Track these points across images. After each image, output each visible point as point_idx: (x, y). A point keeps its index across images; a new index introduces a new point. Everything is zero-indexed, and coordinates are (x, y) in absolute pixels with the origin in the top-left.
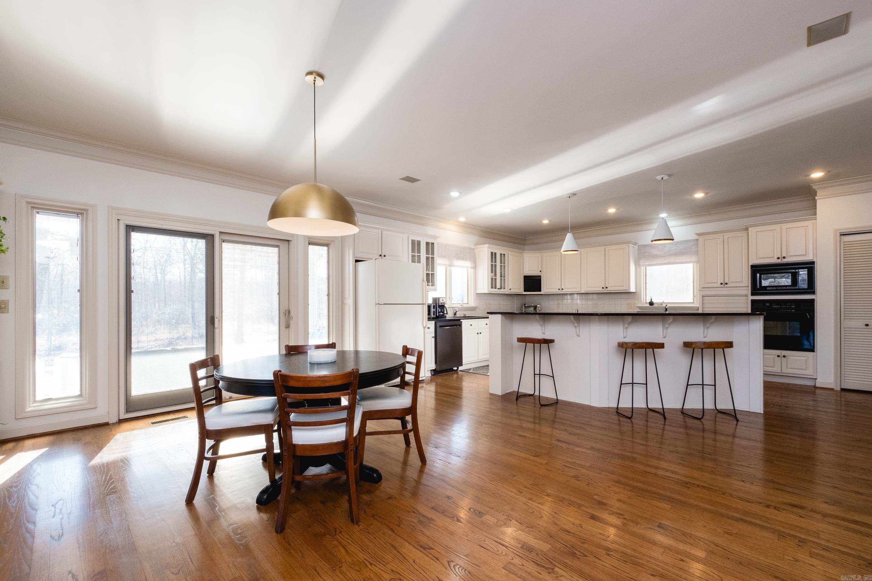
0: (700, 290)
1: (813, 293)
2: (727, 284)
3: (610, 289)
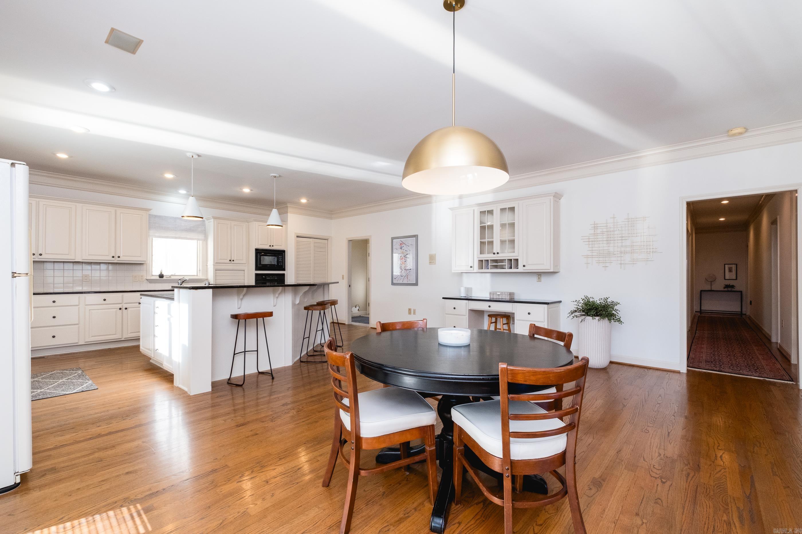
0: (215, 264)
1: (284, 270)
2: (233, 261)
3: (123, 259)
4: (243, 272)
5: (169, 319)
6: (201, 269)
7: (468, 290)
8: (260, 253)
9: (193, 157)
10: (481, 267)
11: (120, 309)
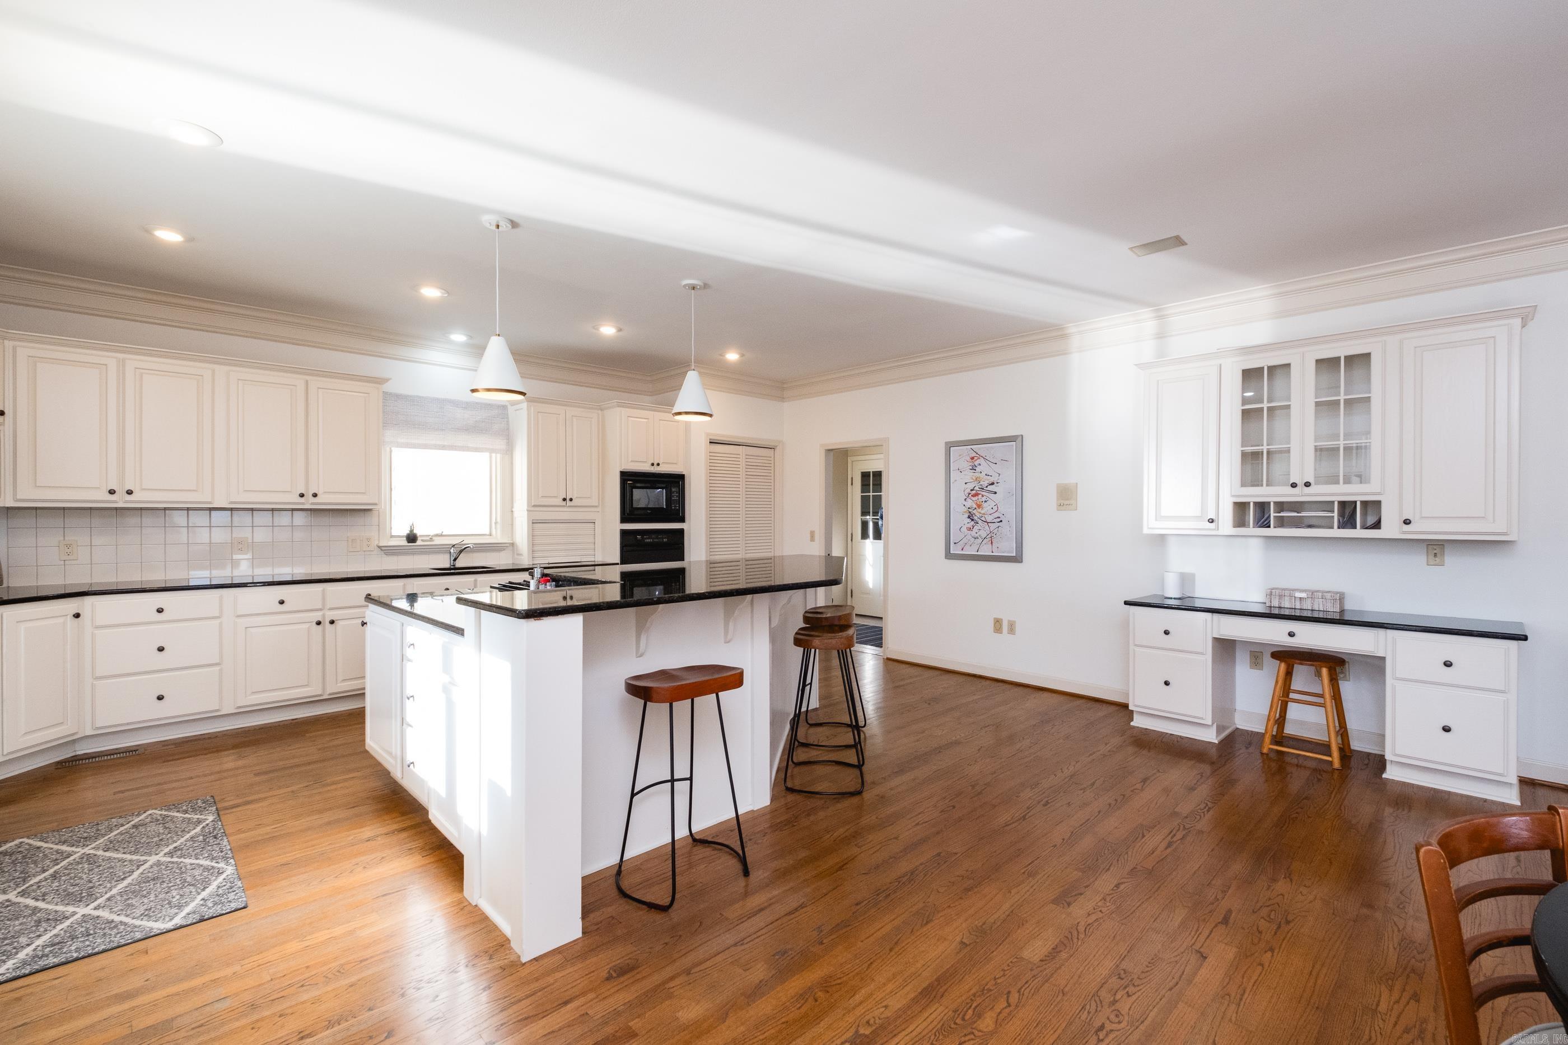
0: (530, 509)
1: (682, 520)
2: (571, 500)
3: (326, 500)
4: (592, 525)
5: (446, 690)
6: (499, 520)
7: (1186, 579)
8: (631, 480)
9: (498, 226)
10: (1240, 521)
11: (319, 623)
